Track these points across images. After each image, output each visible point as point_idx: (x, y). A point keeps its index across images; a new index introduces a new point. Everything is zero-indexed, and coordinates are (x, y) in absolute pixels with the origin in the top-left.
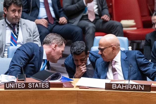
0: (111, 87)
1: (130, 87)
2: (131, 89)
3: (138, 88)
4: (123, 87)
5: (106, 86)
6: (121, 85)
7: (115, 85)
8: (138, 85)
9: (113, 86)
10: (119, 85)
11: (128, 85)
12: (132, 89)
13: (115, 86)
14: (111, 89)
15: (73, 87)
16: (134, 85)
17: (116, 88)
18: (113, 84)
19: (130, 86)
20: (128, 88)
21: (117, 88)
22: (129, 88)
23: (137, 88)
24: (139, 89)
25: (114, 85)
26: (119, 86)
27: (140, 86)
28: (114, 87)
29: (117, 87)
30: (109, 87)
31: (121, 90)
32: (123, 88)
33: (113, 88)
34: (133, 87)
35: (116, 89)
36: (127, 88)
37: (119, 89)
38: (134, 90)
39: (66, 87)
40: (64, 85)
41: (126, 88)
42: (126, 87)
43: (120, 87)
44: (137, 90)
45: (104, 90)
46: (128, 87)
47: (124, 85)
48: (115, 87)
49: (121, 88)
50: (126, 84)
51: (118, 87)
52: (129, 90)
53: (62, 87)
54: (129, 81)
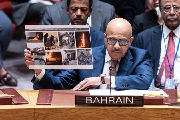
0: (84, 102)
1: (113, 101)
2: (114, 103)
3: (125, 102)
4: (102, 101)
5: (76, 100)
6: (99, 97)
7: (90, 99)
8: (124, 98)
9: (87, 100)
10: (97, 97)
11: (109, 98)
12: (116, 103)
13: (91, 100)
14: (84, 104)
15: (27, 103)
16: (119, 98)
17: (92, 103)
18: (87, 97)
19: (112, 99)
20: (109, 103)
21: (94, 103)
22: (110, 102)
23: (123, 102)
24: (127, 103)
25: (88, 99)
26: (97, 100)
27: (127, 98)
28: (88, 101)
29: (93, 101)
30: (81, 102)
31: (99, 106)
32: (102, 103)
33: (87, 103)
34: (117, 101)
35: (92, 105)
36: (108, 102)
37: (96, 104)
38: (119, 104)
39: (16, 103)
40: (13, 100)
41: (107, 103)
42: (106, 100)
43: (98, 101)
44: (123, 104)
45: (74, 107)
46: (109, 101)
47: (104, 97)
48: (90, 101)
49: (99, 103)
50: (106, 96)
51: (95, 101)
52: (112, 104)
53: (11, 104)
54: (111, 91)
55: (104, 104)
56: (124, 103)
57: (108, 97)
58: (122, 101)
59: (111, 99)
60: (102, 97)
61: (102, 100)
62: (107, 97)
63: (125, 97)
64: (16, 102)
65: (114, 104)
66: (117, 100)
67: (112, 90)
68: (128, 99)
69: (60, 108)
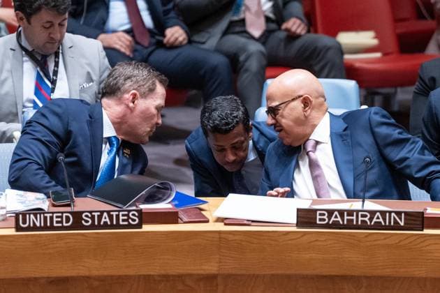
0: (312, 221)
1: (366, 219)
2: (369, 223)
3: (390, 222)
4: (348, 220)
5: (298, 217)
6: (341, 212)
7: (324, 215)
8: (388, 214)
9: (318, 217)
10: (336, 213)
11: (360, 213)
12: (372, 223)
13: (325, 217)
14: (314, 225)
15: (207, 221)
16: (378, 214)
17: (328, 223)
18: (318, 212)
19: (366, 216)
20: (360, 223)
21: (330, 222)
22: (362, 221)
23: (385, 222)
24: (392, 224)
25: (320, 215)
26: (336, 217)
27: (393, 214)
28: (320, 220)
29: (329, 220)
30: (306, 220)
31: (340, 229)
32: (345, 222)
33: (318, 222)
34: (375, 220)
35: (327, 226)
36: (357, 221)
37: (336, 225)
38: (378, 226)
40: (181, 215)
41: (355, 223)
42: (354, 218)
43: (339, 219)
44: (385, 226)
45: (295, 229)
46: (360, 219)
47: (350, 213)
48: (324, 220)
49: (341, 223)
50: (353, 211)
51: (333, 219)
52: (364, 226)
53: (176, 222)
54: (363, 204)
55: (350, 226)
56: (387, 224)
57: (358, 211)
58: (384, 219)
59: (363, 216)
60: (346, 213)
61: (346, 218)
62: (355, 213)
63: (390, 212)
64: (186, 219)
65: (369, 226)
66: (373, 218)
68: (394, 218)
69: (269, 232)
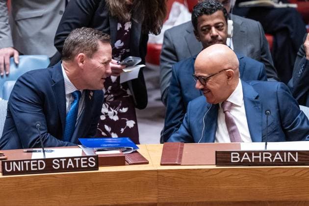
0: (228, 160)
1: (269, 158)
2: (271, 161)
3: (287, 160)
5: (216, 158)
6: (250, 153)
7: (237, 155)
8: (285, 153)
9: (232, 157)
10: (246, 154)
11: (264, 153)
12: (274, 161)
13: (238, 157)
14: (228, 163)
15: (147, 163)
16: (278, 153)
17: (240, 162)
18: (232, 153)
19: (269, 155)
20: (264, 161)
21: (242, 161)
22: (265, 159)
23: (283, 160)
24: (289, 161)
25: (234, 155)
26: (246, 157)
27: (289, 153)
28: (234, 159)
29: (241, 159)
31: (250, 166)
32: (253, 161)
33: (232, 161)
35: (239, 164)
36: (262, 159)
37: (246, 163)
38: (278, 163)
39: (132, 163)
40: (127, 159)
41: (260, 161)
42: (260, 157)
43: (248, 158)
44: (284, 162)
45: (215, 167)
47: (257, 153)
48: (237, 159)
49: (250, 161)
50: (259, 152)
51: (243, 158)
52: (267, 163)
53: (124, 164)
54: (266, 144)
55: (257, 163)
56: (285, 161)
57: (262, 152)
58: (283, 158)
59: (266, 155)
60: (253, 154)
61: (253, 157)
62: (260, 154)
63: (287, 152)
64: (130, 162)
65: (271, 163)
66: (274, 157)
67: (268, 143)
68: (290, 156)
69: (194, 170)
